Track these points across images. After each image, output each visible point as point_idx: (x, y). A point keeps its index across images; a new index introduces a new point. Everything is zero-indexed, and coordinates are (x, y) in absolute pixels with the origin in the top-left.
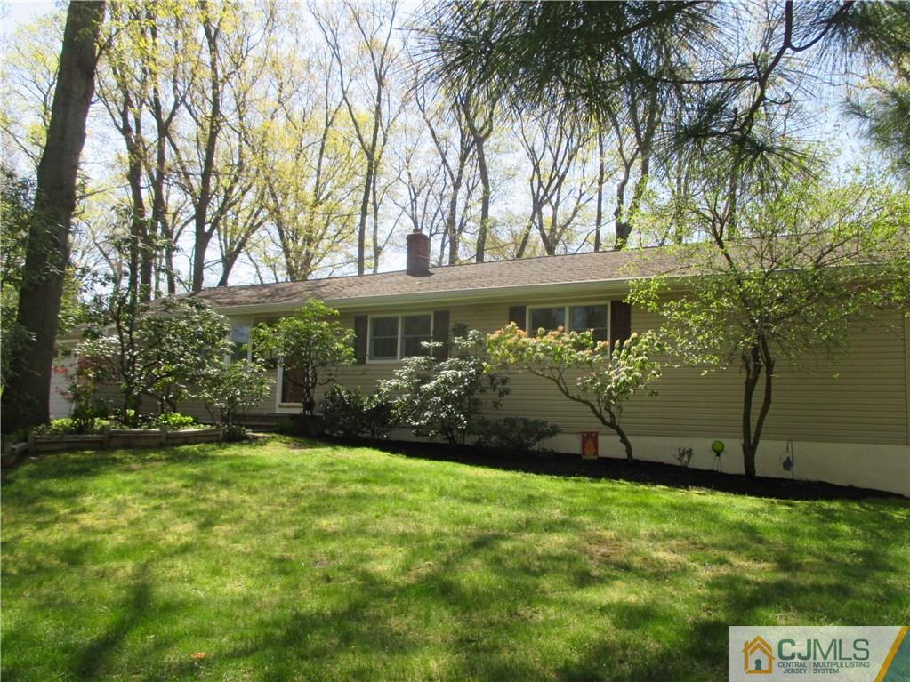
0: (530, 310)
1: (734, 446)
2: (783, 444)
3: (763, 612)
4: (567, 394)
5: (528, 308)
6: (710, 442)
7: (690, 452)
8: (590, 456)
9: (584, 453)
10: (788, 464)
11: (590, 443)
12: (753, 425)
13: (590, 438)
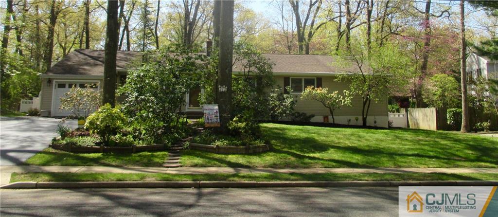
0: (292, 79)
1: (361, 118)
2: (373, 117)
3: (367, 148)
4: (325, 106)
5: (290, 78)
6: (355, 117)
7: (350, 120)
8: (326, 122)
9: (324, 121)
10: (375, 122)
11: (326, 119)
12: (365, 112)
13: (326, 117)
